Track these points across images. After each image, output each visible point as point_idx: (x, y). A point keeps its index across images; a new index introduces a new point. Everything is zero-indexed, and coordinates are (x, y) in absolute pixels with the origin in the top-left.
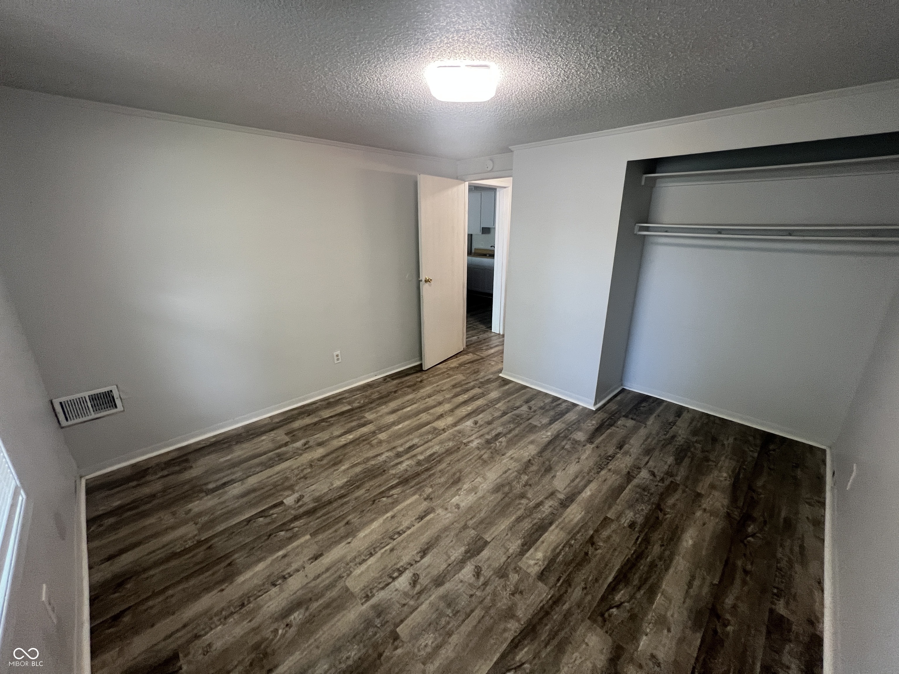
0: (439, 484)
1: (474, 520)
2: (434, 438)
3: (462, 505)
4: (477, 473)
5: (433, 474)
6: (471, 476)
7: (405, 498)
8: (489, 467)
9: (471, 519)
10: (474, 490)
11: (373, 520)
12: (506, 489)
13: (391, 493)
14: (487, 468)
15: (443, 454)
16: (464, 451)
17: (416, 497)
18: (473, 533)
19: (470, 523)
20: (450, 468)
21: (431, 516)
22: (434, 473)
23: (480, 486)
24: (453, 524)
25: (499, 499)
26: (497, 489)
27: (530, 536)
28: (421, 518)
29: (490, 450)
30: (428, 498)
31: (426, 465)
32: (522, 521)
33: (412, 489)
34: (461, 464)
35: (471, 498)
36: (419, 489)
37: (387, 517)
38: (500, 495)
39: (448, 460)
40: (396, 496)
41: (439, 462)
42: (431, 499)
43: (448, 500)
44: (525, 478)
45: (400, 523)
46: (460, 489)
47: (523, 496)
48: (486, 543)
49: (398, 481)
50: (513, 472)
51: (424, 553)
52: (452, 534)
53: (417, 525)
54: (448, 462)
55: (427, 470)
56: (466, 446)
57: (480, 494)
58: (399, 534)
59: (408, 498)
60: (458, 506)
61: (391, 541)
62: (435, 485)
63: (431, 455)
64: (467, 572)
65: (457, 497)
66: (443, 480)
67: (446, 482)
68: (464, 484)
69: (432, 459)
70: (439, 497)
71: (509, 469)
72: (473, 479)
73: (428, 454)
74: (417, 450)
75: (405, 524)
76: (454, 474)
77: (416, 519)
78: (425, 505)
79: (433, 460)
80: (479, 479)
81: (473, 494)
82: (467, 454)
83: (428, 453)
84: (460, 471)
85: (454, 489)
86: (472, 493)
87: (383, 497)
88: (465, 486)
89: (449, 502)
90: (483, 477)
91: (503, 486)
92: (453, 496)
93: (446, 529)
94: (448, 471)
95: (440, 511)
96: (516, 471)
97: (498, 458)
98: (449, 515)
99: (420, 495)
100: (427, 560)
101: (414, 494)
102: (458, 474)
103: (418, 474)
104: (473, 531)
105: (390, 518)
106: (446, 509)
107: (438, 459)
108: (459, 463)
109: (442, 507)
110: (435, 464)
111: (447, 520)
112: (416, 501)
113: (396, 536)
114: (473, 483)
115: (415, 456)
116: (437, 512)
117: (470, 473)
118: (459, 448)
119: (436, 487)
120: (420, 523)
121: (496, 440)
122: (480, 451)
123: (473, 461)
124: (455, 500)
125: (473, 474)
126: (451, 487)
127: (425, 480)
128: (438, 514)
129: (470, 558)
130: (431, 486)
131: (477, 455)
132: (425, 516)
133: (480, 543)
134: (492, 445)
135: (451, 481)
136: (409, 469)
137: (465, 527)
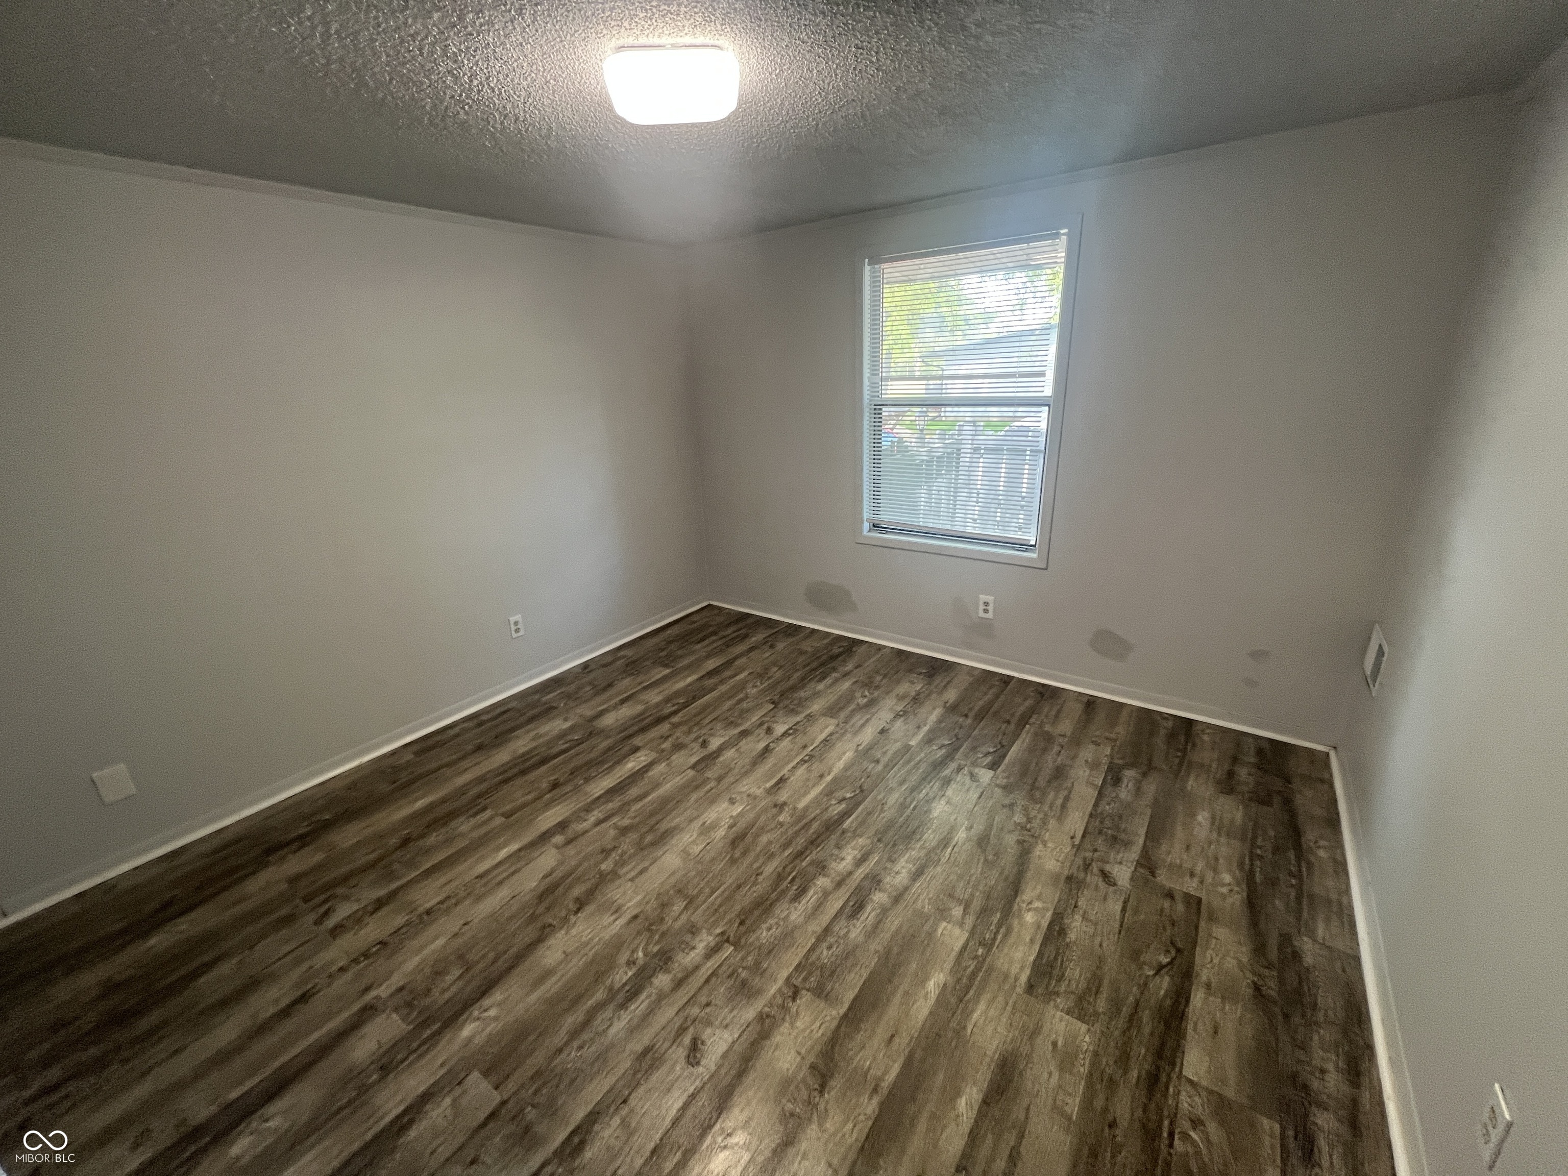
0: (768, 831)
1: (708, 787)
2: (813, 949)
3: (725, 805)
4: (700, 862)
5: (786, 846)
6: (712, 854)
7: (816, 801)
8: (672, 880)
9: (712, 789)
10: (706, 830)
11: (846, 769)
12: (649, 838)
13: (843, 806)
14: (678, 876)
15: (777, 900)
16: (728, 917)
17: (801, 805)
18: (709, 774)
19: (713, 784)
20: (755, 866)
21: (768, 785)
22: (784, 850)
23: (695, 836)
24: (737, 780)
25: (665, 821)
26: (663, 838)
27: (633, 782)
28: (782, 780)
29: (664, 928)
30: (781, 807)
31: (804, 864)
32: (639, 796)
33: (813, 815)
34: (734, 877)
35: (711, 815)
36: (800, 819)
37: (829, 774)
38: (664, 826)
39: (762, 886)
40: (834, 802)
41: (780, 877)
42: (775, 806)
43: (748, 808)
44: (605, 866)
45: (809, 770)
46: (731, 827)
47: (624, 831)
48: (693, 767)
49: (846, 825)
50: (625, 874)
51: (767, 750)
52: (737, 770)
53: (785, 771)
54: (760, 878)
55: (800, 855)
56: (723, 933)
57: (697, 824)
58: (803, 761)
59: (811, 802)
60: (732, 801)
61: (811, 753)
62: (776, 827)
63: (802, 891)
64: (715, 743)
65: (734, 814)
66: (764, 839)
67: (757, 835)
68: (725, 837)
69: (798, 882)
70: (764, 810)
71: (632, 880)
72: (708, 847)
73: (811, 892)
74: (840, 903)
75: (801, 771)
76: (744, 854)
77: (789, 778)
78: (783, 796)
79: (793, 879)
80: (696, 849)
81: (708, 822)
82: (720, 906)
83: (811, 897)
84: (733, 861)
85: (742, 824)
86: (710, 824)
87: (851, 798)
88: (723, 833)
89: (747, 805)
90: (689, 855)
91: (654, 844)
92: (741, 814)
93: (746, 773)
94: (756, 859)
95: (759, 792)
96: (620, 877)
97: (648, 907)
98: (744, 789)
99: (795, 809)
100: (762, 745)
101: (806, 809)
102: (737, 854)
103: (813, 842)
104: (710, 776)
105: (826, 774)
106: (749, 795)
107: (785, 883)
108: (737, 879)
109: (755, 798)
110: (788, 869)
111: (744, 783)
112: (799, 799)
113: (807, 758)
114: (708, 841)
115: (839, 884)
116: (761, 790)
117: (713, 860)
118: (742, 923)
119: (773, 826)
120: (782, 774)
121: (643, 969)
122: (688, 920)
123: (707, 890)
124: (738, 809)
125: (708, 858)
126: (746, 828)
127: (797, 833)
128: (759, 788)
129: (714, 752)
130: (781, 824)
131: (696, 909)
132: (777, 783)
133: (699, 767)
134: (656, 949)
135: (749, 838)
136: (836, 852)
137: (719, 779)
